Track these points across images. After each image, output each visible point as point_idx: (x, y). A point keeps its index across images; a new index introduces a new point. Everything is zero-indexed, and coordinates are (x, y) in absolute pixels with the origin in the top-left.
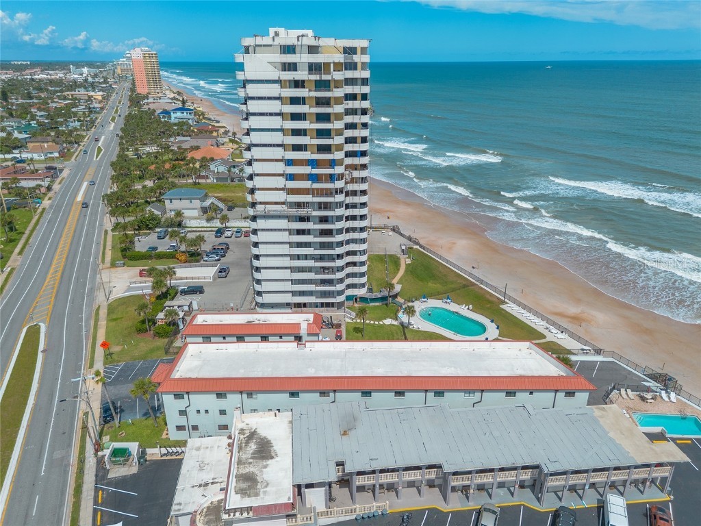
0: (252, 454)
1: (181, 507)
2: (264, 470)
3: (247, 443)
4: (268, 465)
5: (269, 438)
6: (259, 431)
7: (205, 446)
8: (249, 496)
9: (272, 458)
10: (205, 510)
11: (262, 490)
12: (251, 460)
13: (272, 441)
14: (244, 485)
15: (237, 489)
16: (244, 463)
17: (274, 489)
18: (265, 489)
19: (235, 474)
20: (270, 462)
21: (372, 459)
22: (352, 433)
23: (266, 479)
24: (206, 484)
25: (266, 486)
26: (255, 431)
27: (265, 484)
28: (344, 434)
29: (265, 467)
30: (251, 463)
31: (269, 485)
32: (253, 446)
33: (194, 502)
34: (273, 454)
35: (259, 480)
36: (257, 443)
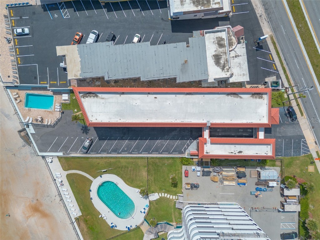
0: (221, 58)
1: (242, 46)
2: (216, 49)
3: (224, 64)
4: (215, 52)
5: (216, 66)
6: (221, 70)
7: (241, 76)
8: (219, 37)
9: (213, 55)
10: (234, 44)
11: (215, 40)
12: (222, 54)
13: (214, 64)
14: (222, 42)
15: (224, 41)
16: (224, 53)
17: (211, 40)
18: (214, 40)
19: (226, 47)
20: (214, 53)
21: (176, 47)
22: (183, 62)
23: (214, 45)
24: (236, 56)
25: (214, 41)
26: (222, 70)
27: (215, 43)
28: (186, 61)
29: (215, 51)
30: (221, 53)
31: (213, 42)
32: (222, 61)
33: (238, 48)
34: (213, 57)
35: (217, 45)
36: (220, 63)
